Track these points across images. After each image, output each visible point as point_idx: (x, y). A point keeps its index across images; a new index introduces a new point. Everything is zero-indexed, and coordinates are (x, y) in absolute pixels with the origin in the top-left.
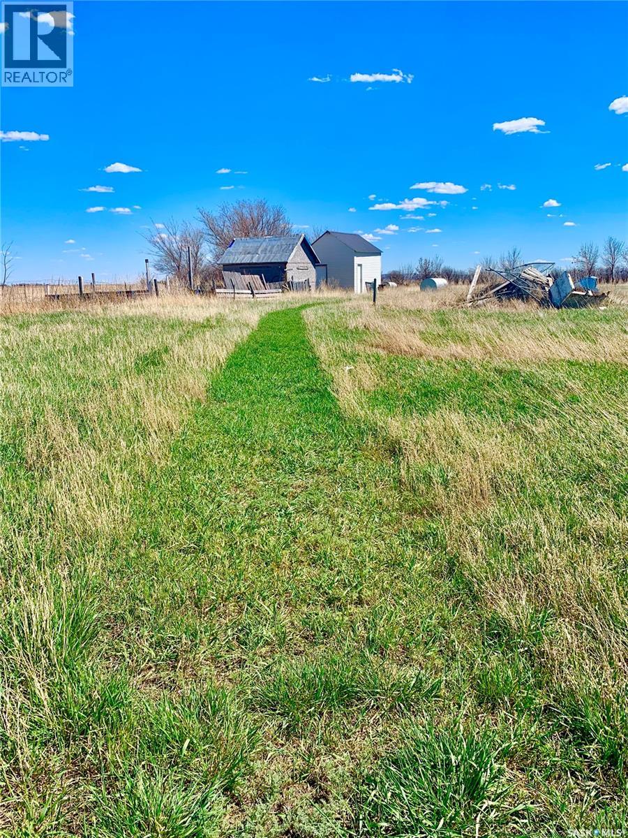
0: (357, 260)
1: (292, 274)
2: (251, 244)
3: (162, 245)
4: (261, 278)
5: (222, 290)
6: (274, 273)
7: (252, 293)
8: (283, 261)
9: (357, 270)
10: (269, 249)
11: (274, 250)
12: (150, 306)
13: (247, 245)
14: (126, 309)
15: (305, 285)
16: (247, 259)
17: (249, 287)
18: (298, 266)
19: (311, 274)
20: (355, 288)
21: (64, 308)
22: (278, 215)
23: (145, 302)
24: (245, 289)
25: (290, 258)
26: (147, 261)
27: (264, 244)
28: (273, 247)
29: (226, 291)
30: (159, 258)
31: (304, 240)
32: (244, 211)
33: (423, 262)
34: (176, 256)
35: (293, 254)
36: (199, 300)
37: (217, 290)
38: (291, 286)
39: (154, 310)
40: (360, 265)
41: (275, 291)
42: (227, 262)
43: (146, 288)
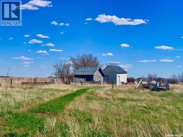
0: (118, 75)
1: (95, 79)
2: (84, 69)
3: (57, 67)
4: (85, 80)
5: (72, 83)
6: (89, 78)
7: (82, 84)
8: (92, 74)
9: (118, 78)
10: (89, 71)
11: (90, 71)
12: (52, 86)
13: (82, 69)
14: (46, 87)
15: (99, 82)
16: (82, 74)
17: (81, 82)
18: (97, 76)
19: (102, 79)
20: (117, 84)
21: (31, 86)
22: (96, 59)
23: (51, 85)
24: (79, 83)
25: (95, 74)
26: (52, 74)
27: (88, 70)
28: (90, 70)
29: (73, 83)
30: (56, 72)
31: (100, 68)
32: (85, 57)
33: (150, 75)
34: (61, 71)
35: (95, 73)
36: (65, 85)
37: (71, 83)
38: (94, 82)
39: (53, 87)
40: (119, 76)
41: (88, 83)
42: (76, 74)
43: (51, 81)
